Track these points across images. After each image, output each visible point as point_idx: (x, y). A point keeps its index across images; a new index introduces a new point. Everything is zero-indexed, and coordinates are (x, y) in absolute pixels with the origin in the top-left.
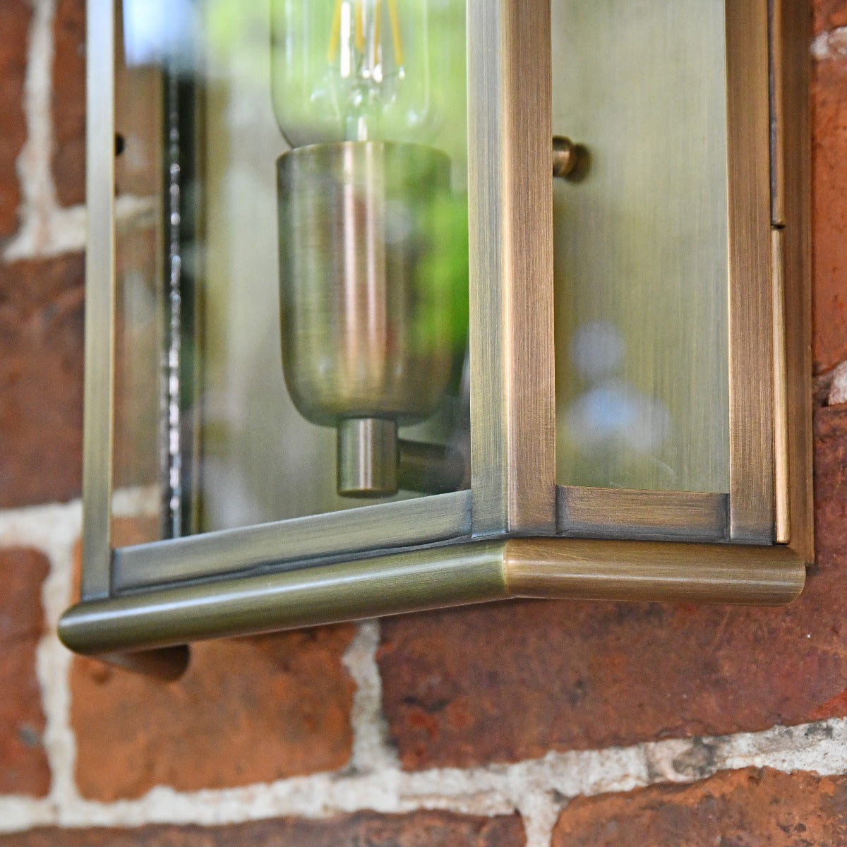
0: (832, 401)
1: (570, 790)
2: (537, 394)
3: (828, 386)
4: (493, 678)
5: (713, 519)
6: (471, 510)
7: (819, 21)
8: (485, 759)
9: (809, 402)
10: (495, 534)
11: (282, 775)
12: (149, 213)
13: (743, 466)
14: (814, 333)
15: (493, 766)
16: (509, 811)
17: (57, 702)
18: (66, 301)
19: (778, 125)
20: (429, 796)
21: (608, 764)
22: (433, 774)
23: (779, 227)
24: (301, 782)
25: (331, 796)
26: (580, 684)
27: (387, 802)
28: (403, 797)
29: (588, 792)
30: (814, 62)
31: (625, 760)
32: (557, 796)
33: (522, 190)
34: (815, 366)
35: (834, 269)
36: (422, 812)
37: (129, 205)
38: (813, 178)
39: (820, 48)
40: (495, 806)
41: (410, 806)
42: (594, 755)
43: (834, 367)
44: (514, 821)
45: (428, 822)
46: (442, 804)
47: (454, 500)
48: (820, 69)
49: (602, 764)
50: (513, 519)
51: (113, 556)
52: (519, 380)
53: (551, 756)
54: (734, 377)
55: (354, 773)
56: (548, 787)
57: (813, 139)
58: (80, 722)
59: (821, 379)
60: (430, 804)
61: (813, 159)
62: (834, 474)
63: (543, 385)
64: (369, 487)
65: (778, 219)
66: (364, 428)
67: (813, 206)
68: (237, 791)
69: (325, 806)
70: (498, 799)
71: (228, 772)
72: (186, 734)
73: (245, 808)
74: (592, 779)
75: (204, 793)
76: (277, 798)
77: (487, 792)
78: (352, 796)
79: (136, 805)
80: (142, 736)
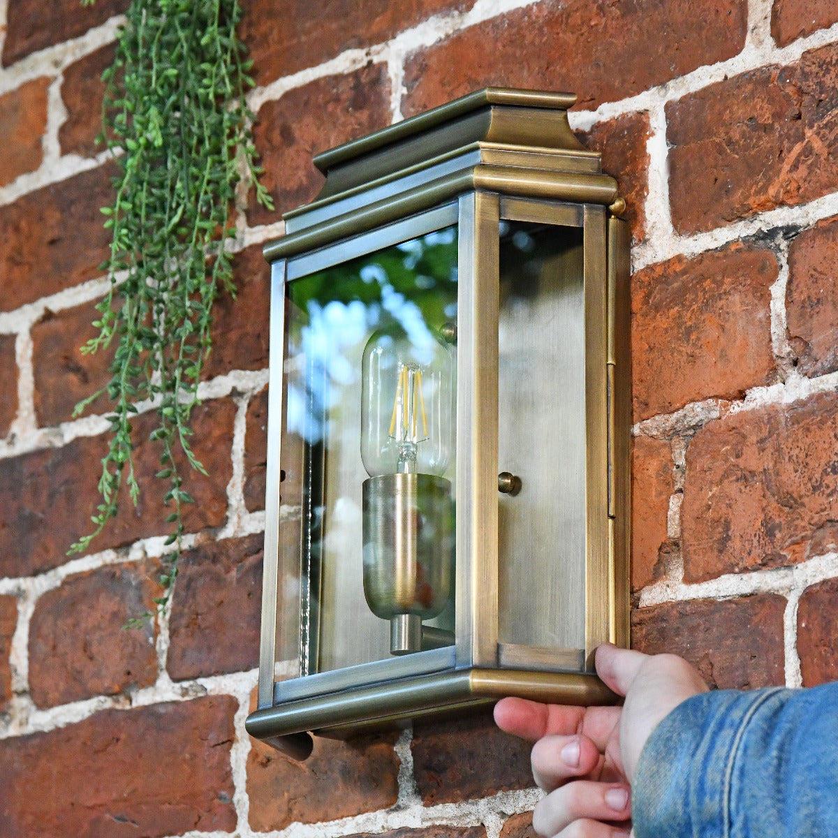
0: (640, 606)
1: (509, 811)
2: (488, 598)
3: (639, 599)
4: (471, 754)
5: (577, 663)
6: (455, 656)
7: (636, 416)
8: (466, 798)
9: (629, 607)
10: (466, 667)
11: (360, 813)
12: (297, 513)
13: (592, 636)
14: (631, 572)
15: (470, 801)
16: (479, 824)
17: (240, 778)
18: (251, 560)
19: (612, 467)
20: (437, 819)
21: (528, 796)
22: (440, 807)
23: (613, 518)
24: (371, 815)
25: (387, 821)
26: (515, 755)
27: (415, 823)
28: (423, 820)
29: (518, 812)
30: (633, 436)
31: (537, 793)
32: (503, 815)
33: (482, 497)
34: (632, 588)
35: (642, 539)
36: (434, 827)
37: (286, 509)
38: (632, 494)
39: (636, 430)
40: (472, 822)
41: (428, 824)
42: (522, 792)
43: (641, 589)
44: (481, 829)
45: (436, 831)
46: (444, 822)
47: (447, 650)
48: (636, 440)
49: (526, 797)
50: (476, 660)
51: (275, 686)
52: (480, 591)
53: (500, 794)
54: (588, 591)
55: (398, 809)
56: (499, 810)
57: (632, 474)
58: (251, 789)
59: (636, 595)
60: (438, 823)
61: (632, 484)
62: (641, 643)
63: (491, 593)
64: (407, 649)
65: (612, 513)
66: (405, 618)
67: (632, 508)
68: (337, 821)
69: (383, 827)
70: (473, 818)
71: (331, 811)
72: (311, 792)
73: (341, 830)
74: (521, 805)
75: (319, 824)
76: (358, 824)
77: (467, 815)
78: (397, 820)
79: (282, 832)
80: (286, 794)
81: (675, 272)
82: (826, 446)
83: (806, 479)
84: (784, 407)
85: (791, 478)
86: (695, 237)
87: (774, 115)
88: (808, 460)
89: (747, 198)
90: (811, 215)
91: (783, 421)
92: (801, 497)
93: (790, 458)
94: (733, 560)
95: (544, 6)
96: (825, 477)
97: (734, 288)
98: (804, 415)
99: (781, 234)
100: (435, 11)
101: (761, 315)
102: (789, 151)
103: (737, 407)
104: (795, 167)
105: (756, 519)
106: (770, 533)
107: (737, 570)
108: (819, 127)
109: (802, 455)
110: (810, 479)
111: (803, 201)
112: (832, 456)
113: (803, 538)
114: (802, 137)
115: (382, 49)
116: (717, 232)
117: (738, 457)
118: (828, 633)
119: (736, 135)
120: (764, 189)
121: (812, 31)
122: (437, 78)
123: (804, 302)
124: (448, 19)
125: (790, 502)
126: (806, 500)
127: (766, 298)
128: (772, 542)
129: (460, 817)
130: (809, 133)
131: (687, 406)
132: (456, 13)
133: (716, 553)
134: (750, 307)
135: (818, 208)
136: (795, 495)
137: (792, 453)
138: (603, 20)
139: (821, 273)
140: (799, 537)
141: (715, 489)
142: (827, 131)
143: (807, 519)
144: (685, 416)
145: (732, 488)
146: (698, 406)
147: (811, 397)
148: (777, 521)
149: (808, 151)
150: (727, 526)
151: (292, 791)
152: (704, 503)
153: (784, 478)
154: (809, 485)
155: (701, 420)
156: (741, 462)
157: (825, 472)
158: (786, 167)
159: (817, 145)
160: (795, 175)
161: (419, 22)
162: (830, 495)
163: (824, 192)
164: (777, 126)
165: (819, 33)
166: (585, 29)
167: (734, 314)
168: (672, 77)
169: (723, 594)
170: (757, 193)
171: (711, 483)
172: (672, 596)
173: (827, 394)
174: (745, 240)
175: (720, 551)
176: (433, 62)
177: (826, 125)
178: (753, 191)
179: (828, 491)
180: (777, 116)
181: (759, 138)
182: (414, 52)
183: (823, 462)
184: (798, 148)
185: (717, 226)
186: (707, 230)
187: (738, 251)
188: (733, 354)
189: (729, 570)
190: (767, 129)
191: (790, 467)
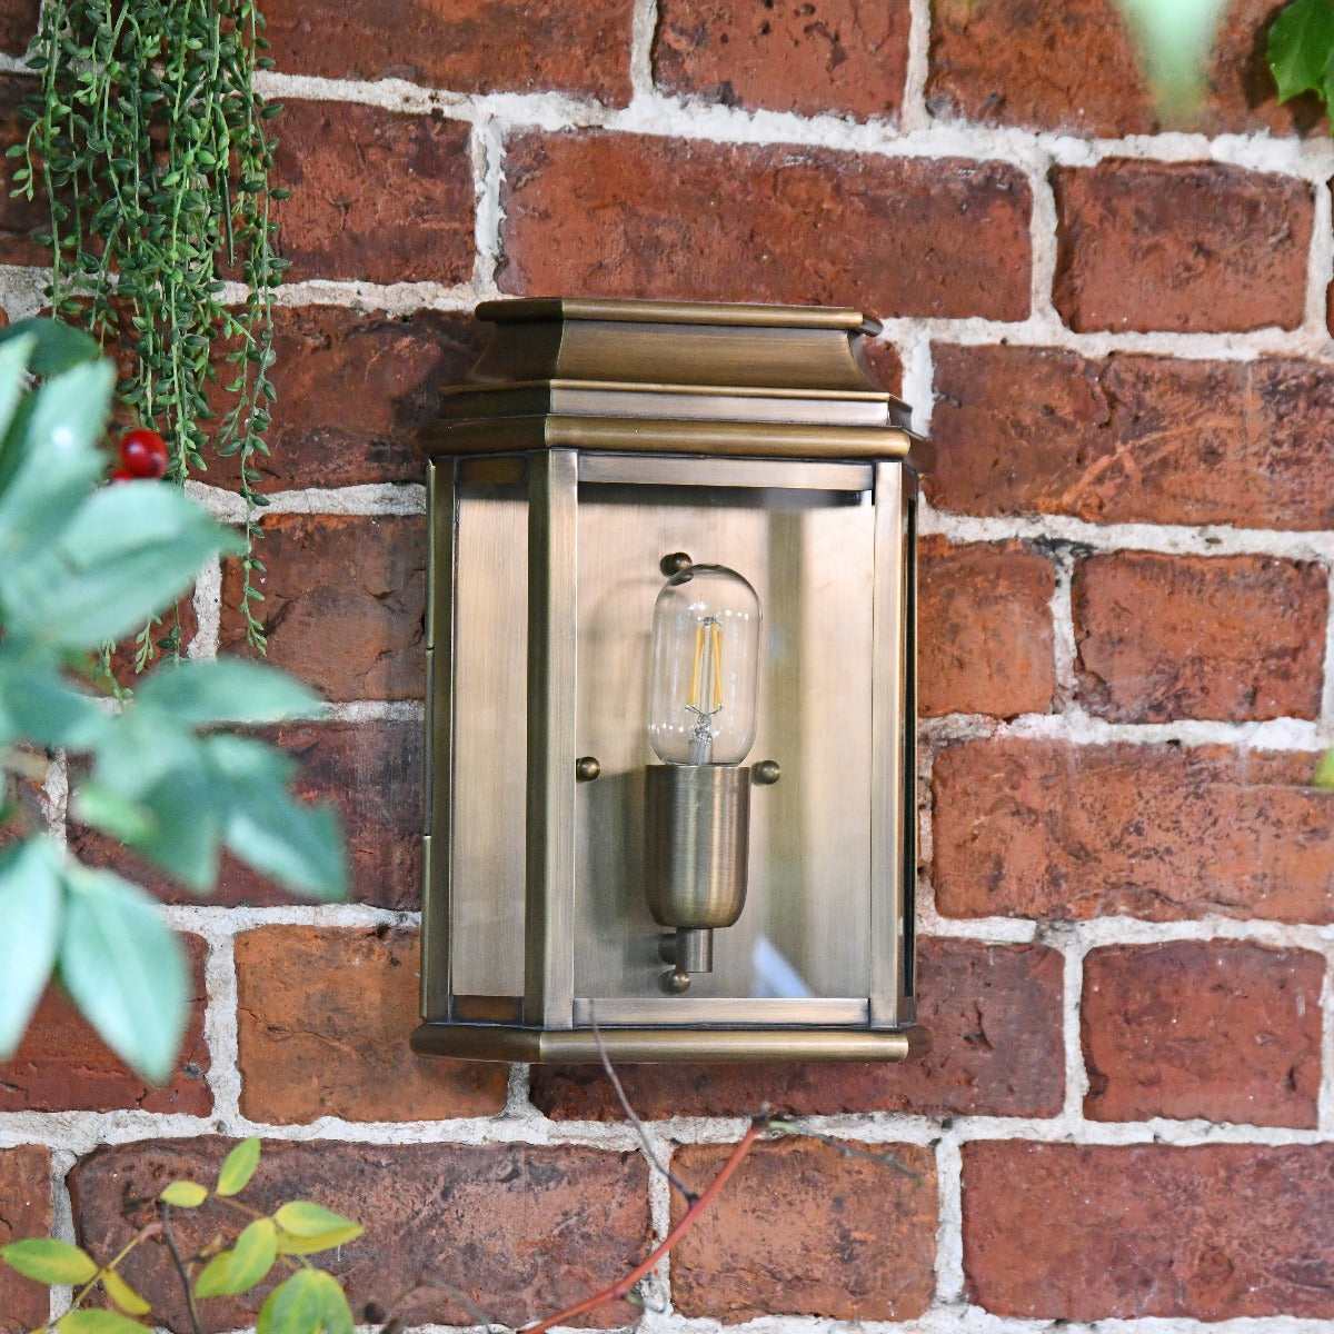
1: (686, 1140)
6: (869, 1011)
8: (622, 1118)
11: (448, 1117)
15: (628, 1122)
16: (635, 1149)
20: (573, 1137)
21: (719, 1126)
22: (580, 1124)
24: (466, 1122)
25: (490, 1131)
26: (702, 1077)
27: (538, 1139)
28: (552, 1136)
29: (700, 1142)
31: (732, 1125)
32: (675, 1143)
36: (567, 1146)
41: (558, 1142)
42: (710, 1120)
44: (637, 1156)
46: (584, 1142)
47: (853, 1004)
49: (715, 1126)
53: (675, 1119)
55: (508, 1117)
56: (669, 1137)
60: (574, 1142)
68: (411, 1124)
69: (485, 1138)
70: (628, 1140)
71: (399, 1110)
72: (362, 1083)
73: (418, 1136)
74: (705, 1135)
75: (377, 1124)
76: (445, 1131)
77: (620, 1137)
78: (507, 1132)
79: (307, 1127)
80: (315, 1080)
81: (942, 556)
82: (1128, 802)
83: (1103, 834)
84: (1074, 746)
85: (1084, 828)
86: (959, 518)
87: (1076, 413)
88: (1105, 812)
89: (1036, 496)
90: (1113, 540)
91: (1072, 762)
92: (1096, 851)
93: (1083, 806)
94: (1007, 902)
95: (747, 154)
96: (1126, 835)
97: (1014, 595)
98: (1099, 762)
99: (1070, 548)
100: (560, 87)
101: (1044, 634)
102: (1095, 460)
103: (1004, 730)
104: (1100, 480)
105: (1039, 863)
106: (1055, 882)
107: (1011, 914)
108: (1134, 447)
109: (1098, 806)
110: (1108, 834)
111: (1105, 520)
112: (1136, 814)
113: (1096, 895)
114: (1112, 451)
115: (460, 102)
116: (989, 521)
117: (1013, 788)
118: (1126, 1003)
119: (1027, 420)
120: (1059, 493)
121: (1124, 329)
122: (568, 182)
123: (1102, 636)
124: (582, 106)
125: (1082, 854)
126: (1102, 856)
127: (1047, 615)
128: (1059, 893)
129: (609, 1140)
130: (1120, 449)
131: (951, 716)
132: (596, 103)
133: (985, 889)
134: (1031, 622)
135: (1123, 534)
136: (1089, 848)
137: (1084, 800)
138: (840, 209)
139: (1125, 610)
140: (1091, 894)
141: (983, 818)
142: (1142, 454)
143: (1101, 876)
144: (945, 726)
145: (1007, 823)
146: (962, 719)
147: (1111, 744)
148: (1064, 870)
149: (1117, 468)
150: (999, 864)
151: (328, 1075)
152: (969, 830)
153: (1075, 826)
154: (1107, 840)
155: (966, 736)
156: (1018, 795)
157: (1126, 830)
158: (1087, 477)
159: (1129, 465)
160: (1100, 490)
161: (532, 89)
162: (1131, 857)
163: (1132, 520)
164: (1079, 425)
165: (1132, 335)
166: (811, 209)
167: (1013, 625)
168: (934, 315)
169: (995, 938)
170: (1049, 495)
171: (978, 810)
172: (930, 929)
173: (1131, 746)
174: (1025, 542)
175: (991, 890)
176: (559, 156)
177: (1142, 447)
178: (1044, 491)
179: (1130, 852)
180: (1082, 414)
181: (1057, 433)
182: (525, 131)
183: (1124, 818)
184: (1104, 461)
185: (991, 514)
186: (978, 515)
187: (1017, 552)
188: (1014, 671)
189: (1004, 912)
190: (1067, 426)
191: (1083, 816)
